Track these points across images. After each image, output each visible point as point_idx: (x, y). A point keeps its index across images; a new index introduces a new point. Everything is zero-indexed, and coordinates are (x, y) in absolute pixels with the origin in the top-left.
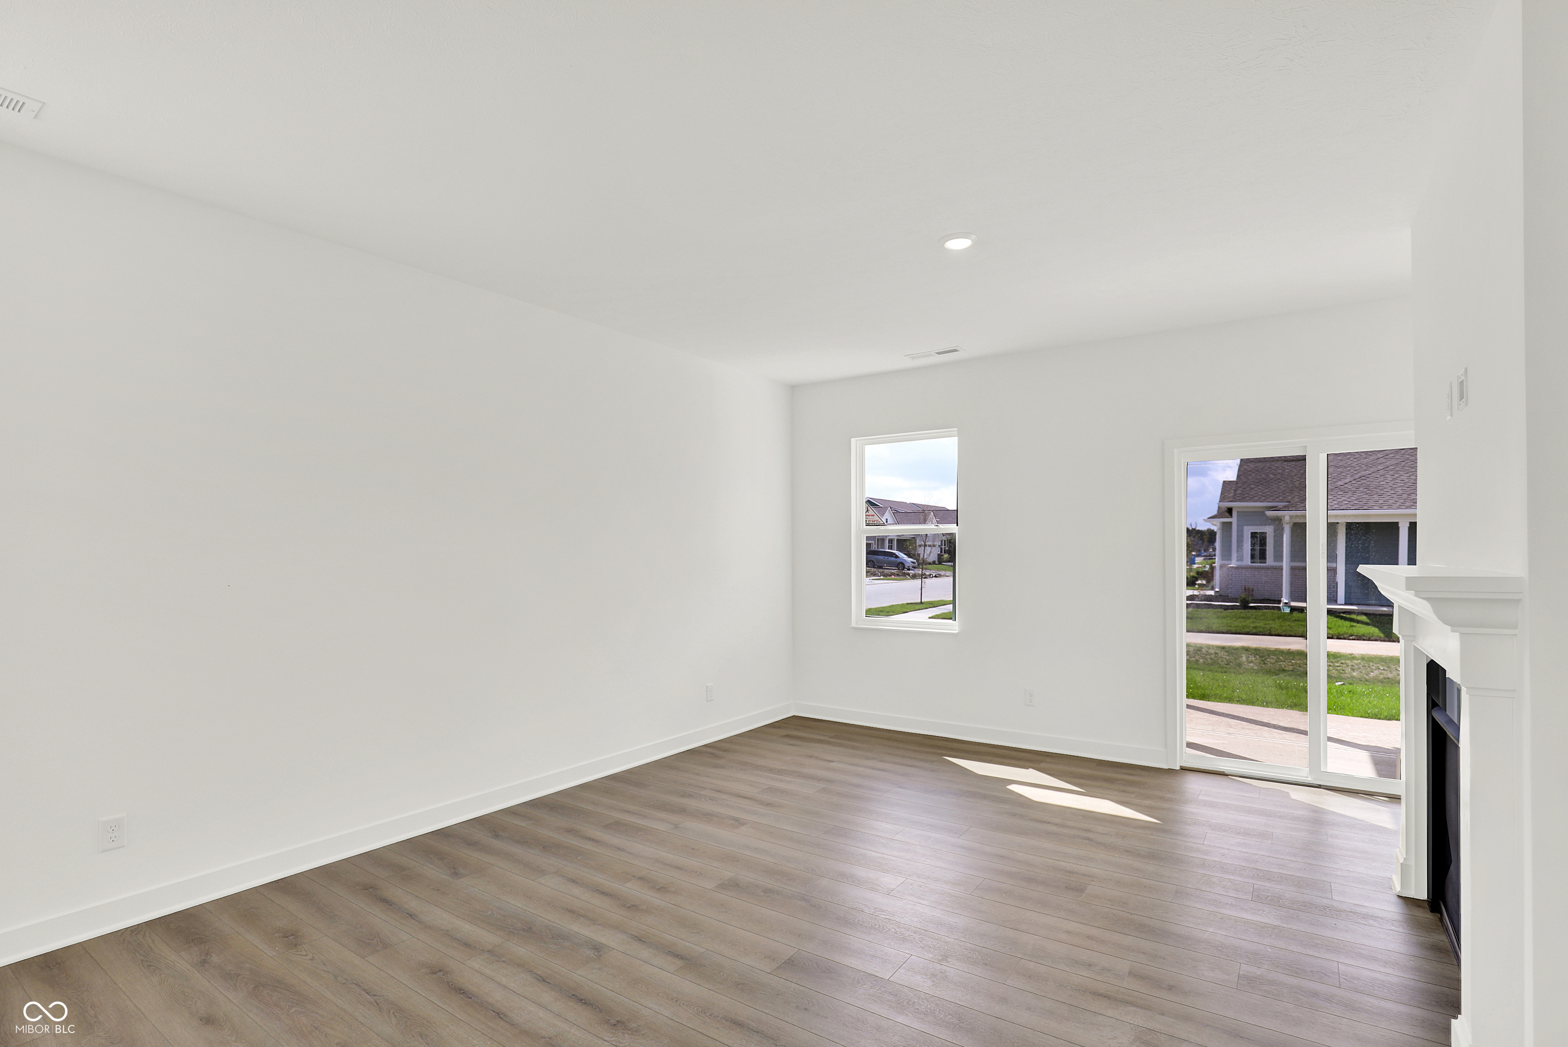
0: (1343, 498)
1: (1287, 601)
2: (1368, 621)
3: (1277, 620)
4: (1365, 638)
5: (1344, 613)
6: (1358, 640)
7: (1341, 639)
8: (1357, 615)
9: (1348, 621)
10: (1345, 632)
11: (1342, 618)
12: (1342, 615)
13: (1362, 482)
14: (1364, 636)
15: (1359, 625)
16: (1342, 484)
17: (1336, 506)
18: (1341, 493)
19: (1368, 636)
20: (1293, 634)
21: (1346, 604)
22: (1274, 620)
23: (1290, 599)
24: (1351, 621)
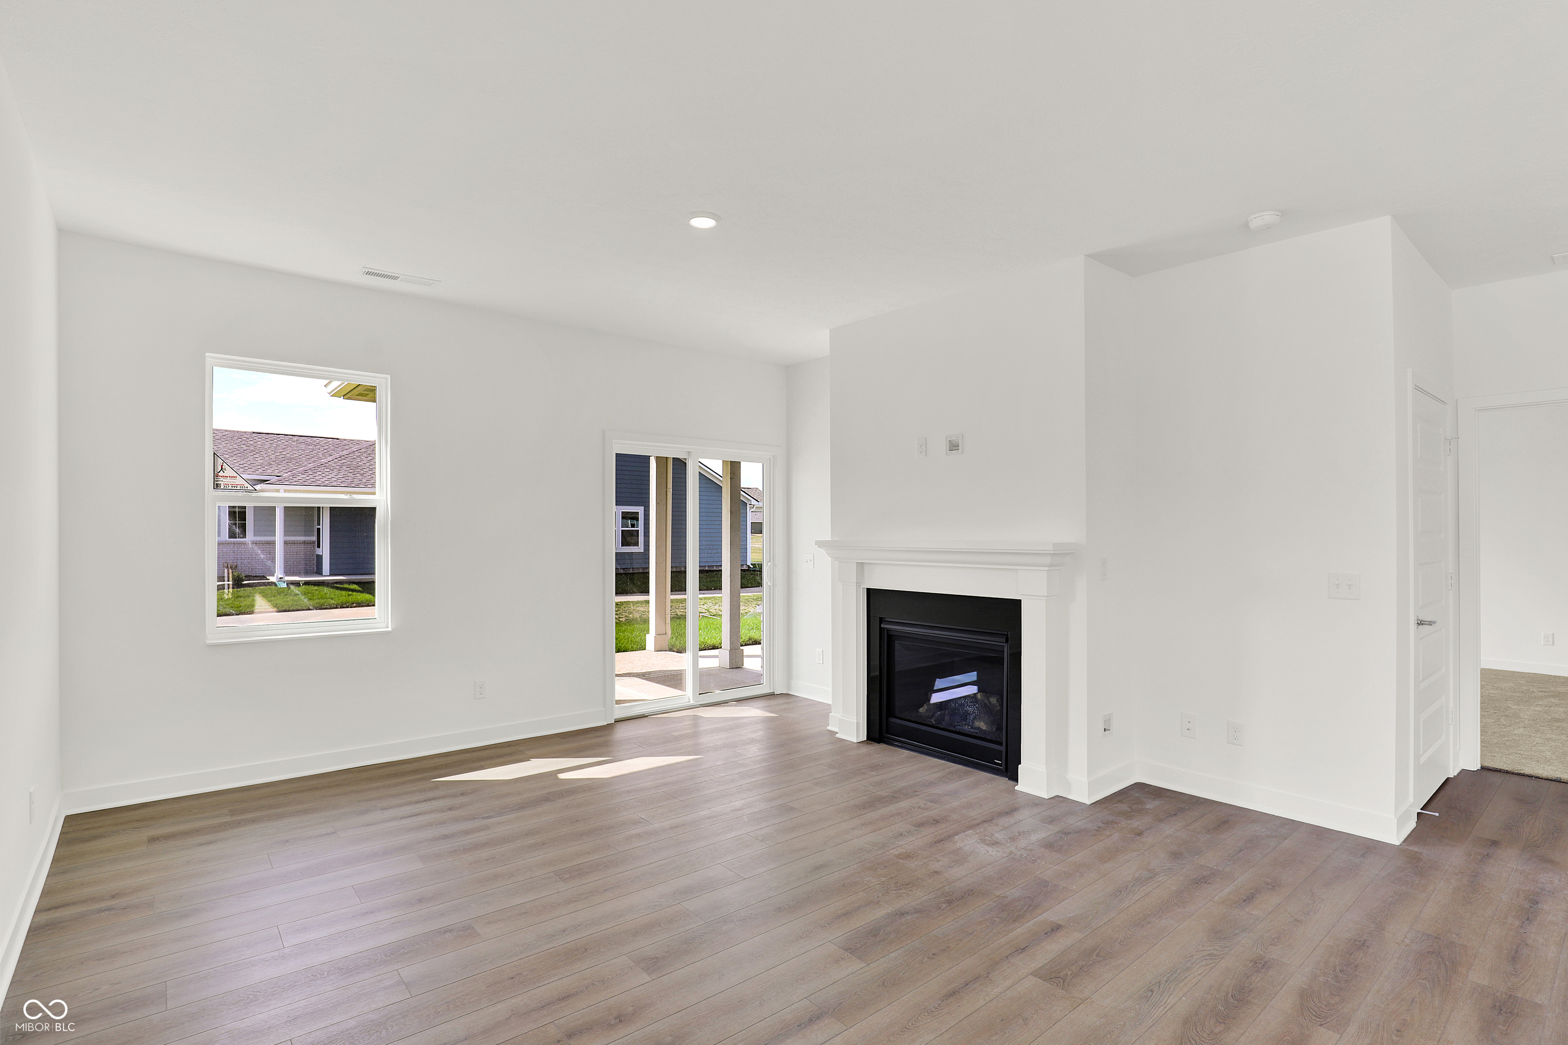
0: (331, 476)
1: (282, 576)
2: (360, 589)
3: (278, 595)
4: (364, 604)
5: (337, 583)
6: (359, 607)
7: (344, 608)
8: (349, 584)
9: (344, 590)
10: (346, 601)
11: (337, 588)
12: (335, 585)
13: (343, 461)
14: (363, 603)
15: (354, 593)
16: (326, 462)
17: (327, 482)
18: (328, 470)
19: (367, 603)
20: (300, 608)
21: (331, 575)
22: (275, 596)
23: (284, 575)
24: (346, 591)
